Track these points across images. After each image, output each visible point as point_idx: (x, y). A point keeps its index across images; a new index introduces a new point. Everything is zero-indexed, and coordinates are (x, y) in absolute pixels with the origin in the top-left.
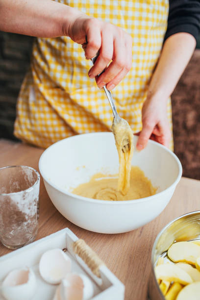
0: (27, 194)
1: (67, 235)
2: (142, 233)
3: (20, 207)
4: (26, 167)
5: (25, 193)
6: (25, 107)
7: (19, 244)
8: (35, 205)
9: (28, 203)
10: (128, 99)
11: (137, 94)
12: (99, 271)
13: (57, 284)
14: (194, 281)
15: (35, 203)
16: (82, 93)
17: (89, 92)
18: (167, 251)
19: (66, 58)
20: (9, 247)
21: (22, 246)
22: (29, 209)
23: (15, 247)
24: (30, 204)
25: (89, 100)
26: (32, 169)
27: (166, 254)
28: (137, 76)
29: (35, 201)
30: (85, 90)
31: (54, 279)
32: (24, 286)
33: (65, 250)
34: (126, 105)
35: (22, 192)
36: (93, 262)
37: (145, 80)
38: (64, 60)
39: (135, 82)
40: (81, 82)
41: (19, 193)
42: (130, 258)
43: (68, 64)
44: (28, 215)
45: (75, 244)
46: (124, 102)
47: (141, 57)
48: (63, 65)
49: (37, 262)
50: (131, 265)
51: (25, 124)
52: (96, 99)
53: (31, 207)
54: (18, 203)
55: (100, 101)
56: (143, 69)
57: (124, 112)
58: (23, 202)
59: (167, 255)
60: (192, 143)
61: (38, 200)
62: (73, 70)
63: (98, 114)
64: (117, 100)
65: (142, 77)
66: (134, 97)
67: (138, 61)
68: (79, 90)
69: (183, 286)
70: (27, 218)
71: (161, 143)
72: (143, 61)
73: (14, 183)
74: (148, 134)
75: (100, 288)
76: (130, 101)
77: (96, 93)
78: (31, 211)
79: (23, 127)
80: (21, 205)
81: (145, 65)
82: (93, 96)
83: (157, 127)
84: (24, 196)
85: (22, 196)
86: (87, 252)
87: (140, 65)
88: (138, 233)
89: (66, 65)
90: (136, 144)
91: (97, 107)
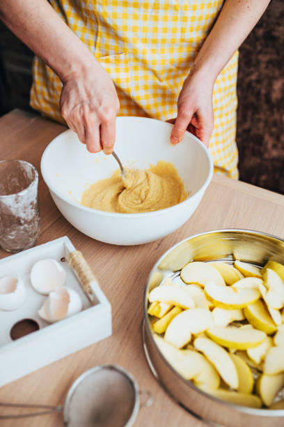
0: (20, 198)
1: (64, 244)
2: (160, 246)
3: (13, 211)
4: (25, 162)
5: (18, 196)
6: (41, 71)
7: (18, 248)
8: (32, 208)
9: (23, 208)
10: (170, 71)
11: (183, 65)
12: (89, 287)
13: (47, 295)
14: (197, 306)
15: (31, 206)
16: (107, 61)
17: (118, 61)
18: (180, 270)
19: (87, 11)
20: (8, 250)
21: (21, 250)
22: (25, 212)
23: (13, 250)
24: (25, 208)
25: (117, 70)
26: (31, 165)
27: (179, 273)
28: (183, 40)
29: (32, 204)
30: (111, 57)
31: (44, 290)
32: (11, 295)
33: (63, 260)
34: (168, 78)
35: (14, 195)
36: (85, 277)
37: (195, 45)
38: (85, 14)
39: (181, 47)
40: (107, 47)
41: (10, 196)
42: (138, 274)
43: (91, 19)
44: (24, 219)
45: (71, 255)
46: (163, 76)
47: (189, 14)
48: (85, 20)
49: (29, 272)
50: (137, 282)
51: (42, 93)
52: (127, 70)
53: (27, 210)
54: (10, 207)
55: (131, 74)
56: (192, 30)
57: (164, 89)
58: (16, 206)
59: (180, 275)
60: (275, 124)
61: (35, 202)
62: (97, 29)
63: (129, 91)
64: (155, 73)
65: (191, 42)
66: (178, 68)
67: (184, 19)
68: (104, 58)
69: (183, 310)
70: (22, 222)
71: (199, 138)
72: (193, 19)
73: (13, 180)
74: (184, 124)
75: (91, 302)
76: (173, 74)
77: (126, 62)
78: (28, 215)
79: (40, 97)
80: (15, 208)
81: (196, 24)
82: (122, 66)
83: (196, 116)
84: (16, 200)
85: (14, 199)
86: (80, 266)
87: (188, 24)
88: (155, 245)
89: (88, 20)
90: (170, 136)
91: (127, 80)
